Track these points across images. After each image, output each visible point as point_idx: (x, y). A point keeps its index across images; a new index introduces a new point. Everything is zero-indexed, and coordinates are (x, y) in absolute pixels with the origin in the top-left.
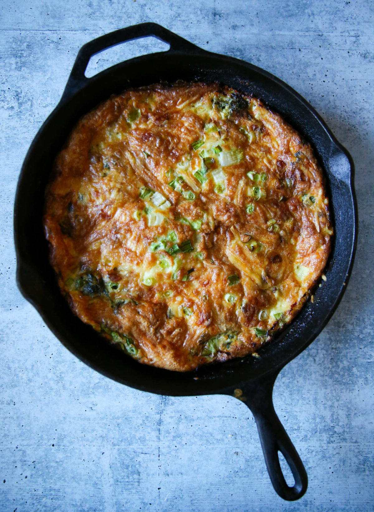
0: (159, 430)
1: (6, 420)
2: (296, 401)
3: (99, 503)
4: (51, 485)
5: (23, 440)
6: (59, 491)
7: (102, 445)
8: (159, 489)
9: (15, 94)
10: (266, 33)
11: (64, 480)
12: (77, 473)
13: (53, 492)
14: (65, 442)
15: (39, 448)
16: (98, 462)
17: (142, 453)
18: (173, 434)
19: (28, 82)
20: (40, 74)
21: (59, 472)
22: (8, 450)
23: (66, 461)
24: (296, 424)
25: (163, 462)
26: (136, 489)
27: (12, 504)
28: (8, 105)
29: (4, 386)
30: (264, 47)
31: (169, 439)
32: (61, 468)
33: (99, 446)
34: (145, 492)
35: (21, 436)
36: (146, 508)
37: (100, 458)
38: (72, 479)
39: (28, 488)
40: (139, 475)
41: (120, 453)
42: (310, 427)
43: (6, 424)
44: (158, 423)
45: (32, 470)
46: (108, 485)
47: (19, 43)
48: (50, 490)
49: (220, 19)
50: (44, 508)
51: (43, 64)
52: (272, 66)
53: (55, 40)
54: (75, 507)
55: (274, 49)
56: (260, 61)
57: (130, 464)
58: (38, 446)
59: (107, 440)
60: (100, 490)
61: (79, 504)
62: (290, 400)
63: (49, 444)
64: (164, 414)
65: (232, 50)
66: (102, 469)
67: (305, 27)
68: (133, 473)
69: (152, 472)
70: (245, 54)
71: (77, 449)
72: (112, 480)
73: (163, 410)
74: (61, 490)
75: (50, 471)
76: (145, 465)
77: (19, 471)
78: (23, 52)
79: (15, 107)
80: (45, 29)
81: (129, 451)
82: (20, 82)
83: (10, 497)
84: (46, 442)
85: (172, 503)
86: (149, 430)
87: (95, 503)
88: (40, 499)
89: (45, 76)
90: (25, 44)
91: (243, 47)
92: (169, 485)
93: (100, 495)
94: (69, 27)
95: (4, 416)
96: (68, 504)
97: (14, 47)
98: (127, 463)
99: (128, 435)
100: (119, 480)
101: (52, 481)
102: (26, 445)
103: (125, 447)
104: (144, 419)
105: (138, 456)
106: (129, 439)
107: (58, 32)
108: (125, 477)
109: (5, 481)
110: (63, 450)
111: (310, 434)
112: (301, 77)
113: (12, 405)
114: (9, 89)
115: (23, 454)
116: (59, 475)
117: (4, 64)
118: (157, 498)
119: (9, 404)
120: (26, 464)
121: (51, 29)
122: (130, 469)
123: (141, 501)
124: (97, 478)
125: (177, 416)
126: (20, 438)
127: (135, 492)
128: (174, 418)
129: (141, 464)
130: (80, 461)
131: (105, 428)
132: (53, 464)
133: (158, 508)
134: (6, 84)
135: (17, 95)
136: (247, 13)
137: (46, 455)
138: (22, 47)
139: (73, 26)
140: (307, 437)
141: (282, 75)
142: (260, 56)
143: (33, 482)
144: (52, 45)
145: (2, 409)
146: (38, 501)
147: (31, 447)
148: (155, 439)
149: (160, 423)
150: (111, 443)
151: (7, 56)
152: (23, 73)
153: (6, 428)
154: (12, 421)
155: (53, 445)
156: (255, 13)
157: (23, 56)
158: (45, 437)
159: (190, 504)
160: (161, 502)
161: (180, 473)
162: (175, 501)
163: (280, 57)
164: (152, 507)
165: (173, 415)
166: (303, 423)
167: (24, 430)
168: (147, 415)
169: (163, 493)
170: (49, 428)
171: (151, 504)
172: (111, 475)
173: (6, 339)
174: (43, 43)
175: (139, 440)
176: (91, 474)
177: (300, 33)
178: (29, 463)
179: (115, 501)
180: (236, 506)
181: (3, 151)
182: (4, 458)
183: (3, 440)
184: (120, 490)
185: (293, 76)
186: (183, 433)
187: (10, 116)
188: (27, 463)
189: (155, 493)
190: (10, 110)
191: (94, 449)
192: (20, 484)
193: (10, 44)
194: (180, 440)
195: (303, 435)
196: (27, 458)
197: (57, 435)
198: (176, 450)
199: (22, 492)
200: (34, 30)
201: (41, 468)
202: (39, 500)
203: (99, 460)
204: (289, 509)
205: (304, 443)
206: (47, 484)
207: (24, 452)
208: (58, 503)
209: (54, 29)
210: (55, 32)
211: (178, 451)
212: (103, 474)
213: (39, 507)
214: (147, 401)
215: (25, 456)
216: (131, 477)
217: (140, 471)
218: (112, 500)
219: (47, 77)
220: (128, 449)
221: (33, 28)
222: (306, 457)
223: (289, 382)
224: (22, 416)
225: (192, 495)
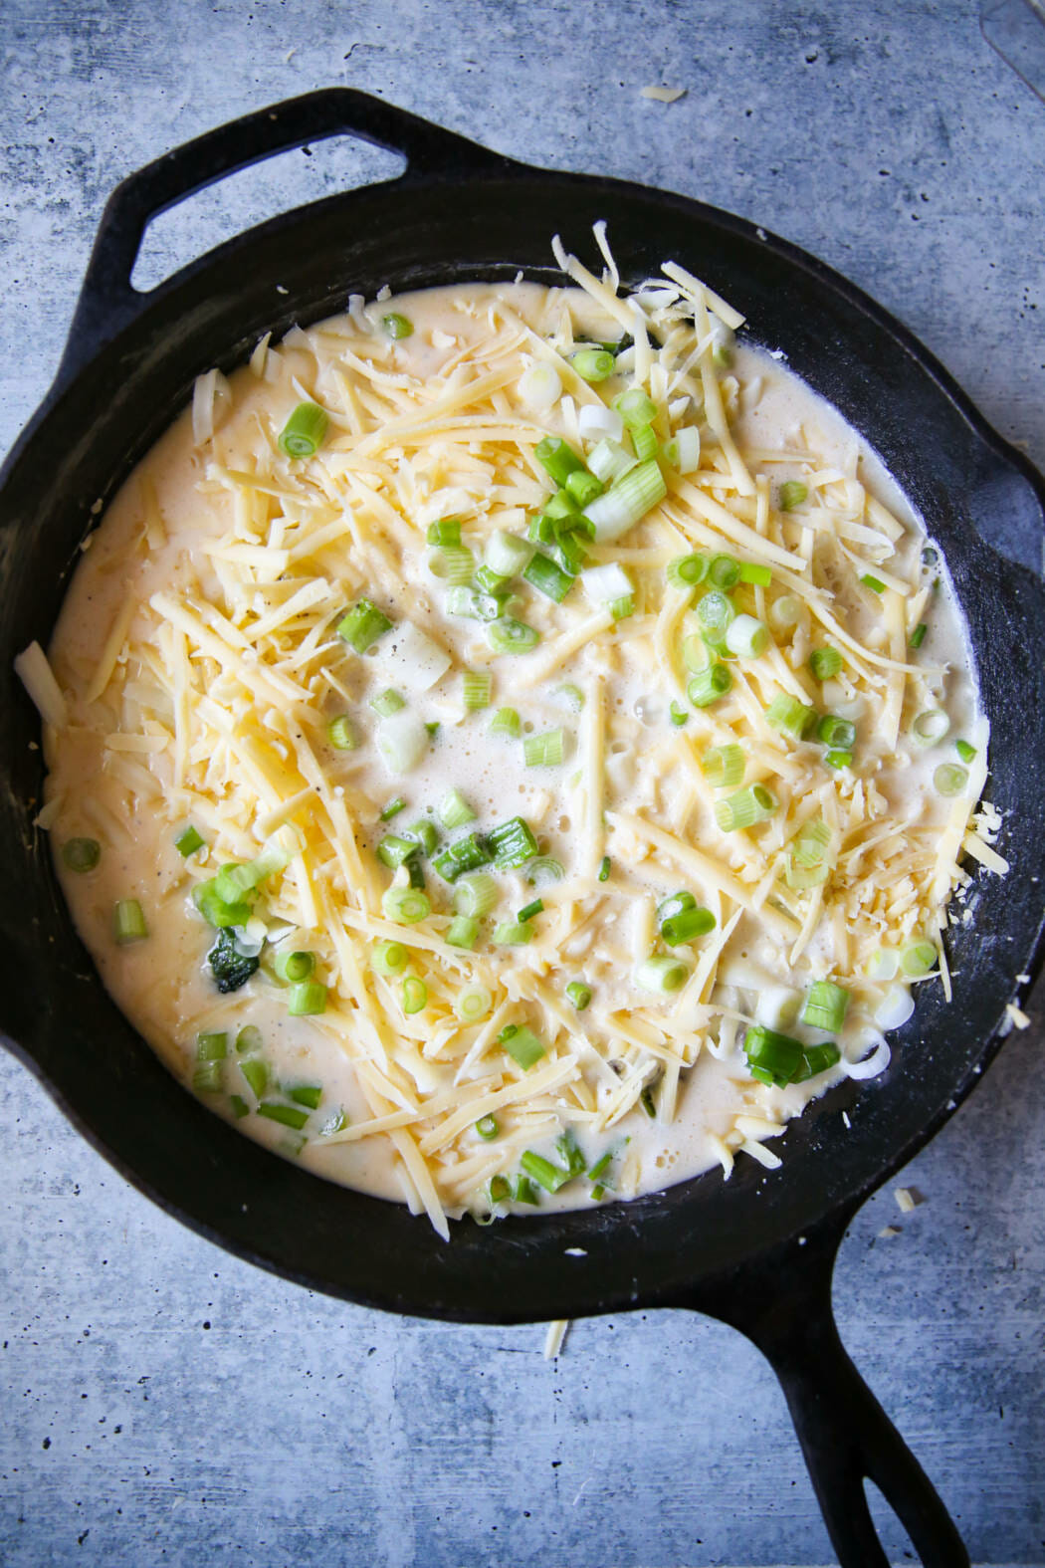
1: (49, 1241)
2: (1002, 1175)
3: (357, 1513)
4: (199, 1456)
5: (106, 1309)
6: (226, 1472)
7: (370, 1322)
8: (555, 1464)
9: (72, 161)
11: (245, 1440)
12: (287, 1414)
13: (205, 1478)
14: (244, 1313)
15: (161, 1335)
16: (356, 1379)
17: (501, 1349)
19: (116, 118)
20: (157, 93)
21: (228, 1411)
23: (248, 1376)
24: (1002, 1251)
25: (569, 1378)
26: (481, 1465)
27: (74, 1519)
28: (51, 197)
29: (42, 1133)
30: (900, 11)
32: (232, 1401)
33: (360, 1328)
34: (508, 1477)
35: (100, 1294)
36: (514, 1527)
37: (361, 1366)
38: (271, 1435)
39: (124, 1464)
40: (491, 1421)
41: (428, 1350)
43: (49, 1257)
45: (139, 1407)
46: (389, 1453)
48: (199, 1472)
50: (179, 1531)
51: (167, 58)
52: (925, 73)
54: (280, 1524)
55: (935, 17)
56: (888, 56)
57: (462, 1384)
58: (156, 1327)
60: (362, 1471)
61: (292, 1516)
62: (984, 1175)
63: (194, 1320)
65: (796, 20)
66: (367, 1402)
68: (470, 1413)
69: (532, 1411)
70: (838, 35)
71: (284, 1336)
72: (400, 1439)
74: (234, 1472)
75: (197, 1408)
76: (510, 1388)
77: (94, 1409)
78: (97, 17)
79: (72, 204)
81: (456, 1343)
82: (90, 118)
83: (68, 1495)
84: (183, 1313)
85: (599, 1511)
87: (344, 1514)
88: (163, 1501)
89: (171, 98)
91: (831, 10)
92: (589, 1453)
93: (362, 1487)
96: (256, 1515)
98: (450, 1383)
100: (425, 1438)
101: (202, 1442)
102: (117, 1326)
105: (488, 1358)
108: (445, 1429)
109: (47, 1444)
110: (239, 1341)
113: (69, 1194)
114: (52, 140)
115: (107, 1353)
116: (227, 1422)
117: (32, 56)
118: (549, 1493)
119: (59, 1191)
120: (116, 1388)
122: (460, 1400)
123: (496, 1504)
124: (352, 1431)
126: (97, 1303)
127: (476, 1476)
129: (497, 1383)
130: (295, 1375)
132: (209, 1387)
133: (551, 1526)
134: (43, 125)
135: (80, 163)
137: (184, 1358)
140: (1038, 1293)
141: (959, 106)
142: (887, 39)
143: (140, 1444)
145: (37, 1208)
146: (158, 1507)
147: (135, 1331)
151: (41, 28)
152: (100, 89)
153: (49, 1270)
154: (71, 1244)
155: (207, 1326)
157: (98, 31)
158: (180, 1298)
159: (656, 1513)
160: (562, 1508)
161: (624, 1413)
162: (608, 1503)
164: (532, 1526)
166: (1027, 1250)
167: (110, 1278)
169: (568, 1477)
170: (191, 1268)
171: (528, 1515)
172: (397, 1422)
176: (332, 1420)
178: (128, 1384)
179: (410, 1504)
180: (809, 1519)
181: (33, 349)
182: (44, 1367)
183: (39, 1309)
184: (427, 1469)
185: (995, 110)
187: (55, 233)
188: (121, 1383)
189: (543, 1481)
191: (342, 1336)
192: (99, 1452)
195: (1025, 1288)
196: (119, 1369)
197: (218, 1293)
198: (613, 1338)
199: (104, 1478)
201: (167, 1400)
202: (159, 1501)
203: (357, 1372)
204: (979, 1529)
205: (1027, 1313)
206: (188, 1451)
207: (111, 1347)
208: (224, 1514)
211: (618, 1341)
212: (371, 1420)
213: (160, 1525)
215: (115, 1361)
216: (463, 1428)
217: (492, 1407)
218: (403, 1501)
219: (178, 104)
220: (452, 1337)
222: (1034, 1360)
223: (982, 1115)
224: (104, 1228)
225: (662, 1484)
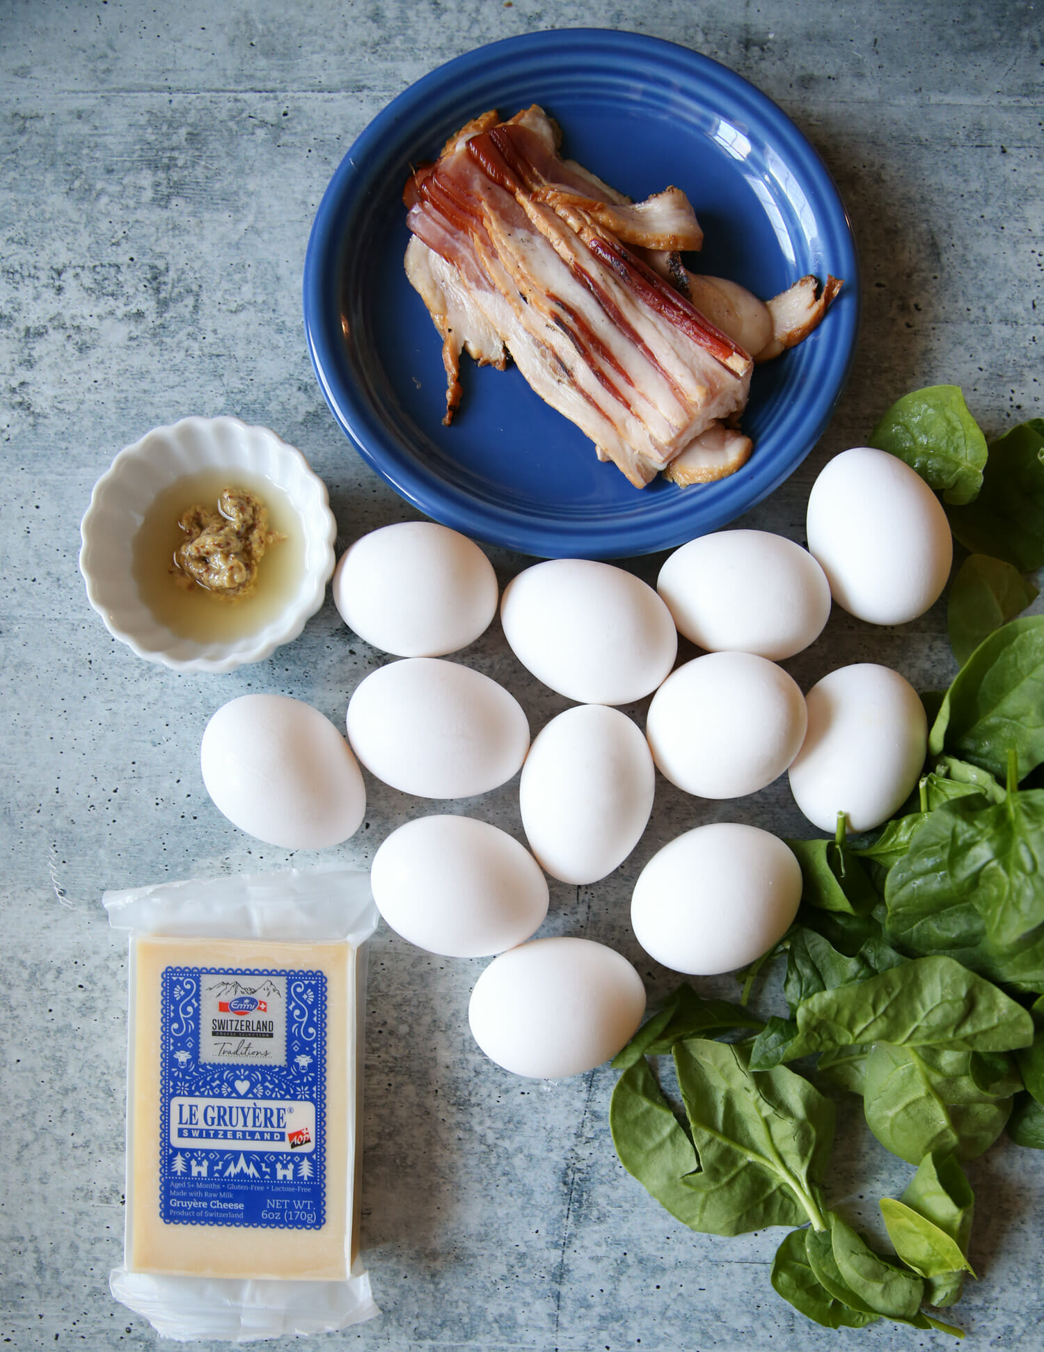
0: (558, 1297)
10: (901, 101)
18: (598, 1310)
22: (103, 1336)
31: (587, 1323)
42: (1021, 1303)
44: (554, 1275)
47: (165, 128)
49: (762, 59)
53: (271, 118)
59: (398, 1320)
64: (574, 1247)
67: (1020, 82)
73: (571, 1235)
80: (241, 88)
86: (527, 1294)
90: (183, 132)
94: (312, 81)
95: (93, 1236)
97: (151, 138)
99: (462, 1308)
103: (454, 1344)
104: (512, 1260)
106: (466, 1320)
107: (281, 95)
111: (1023, 1324)
112: (1006, 232)
121: (260, 86)
125: (613, 1255)
128: (605, 1262)
131: (394, 1285)
136: (845, 39)
138: (175, 140)
139: (323, 79)
144: (261, 133)
148: (545, 1323)
149: (561, 1276)
150: (410, 1331)
156: (869, 39)
163: (943, 172)
165: (600, 1251)
168: (523, 1249)
173: (100, 1004)
174: (235, 128)
175: (495, 1325)
177: (1006, 101)
186: (632, 1306)
190: (133, 323)
193: (140, 132)
194: (622, 1330)
200: (209, 91)
209: (270, 85)
210: (271, 95)
214: (523, 1208)
221: (207, 86)
